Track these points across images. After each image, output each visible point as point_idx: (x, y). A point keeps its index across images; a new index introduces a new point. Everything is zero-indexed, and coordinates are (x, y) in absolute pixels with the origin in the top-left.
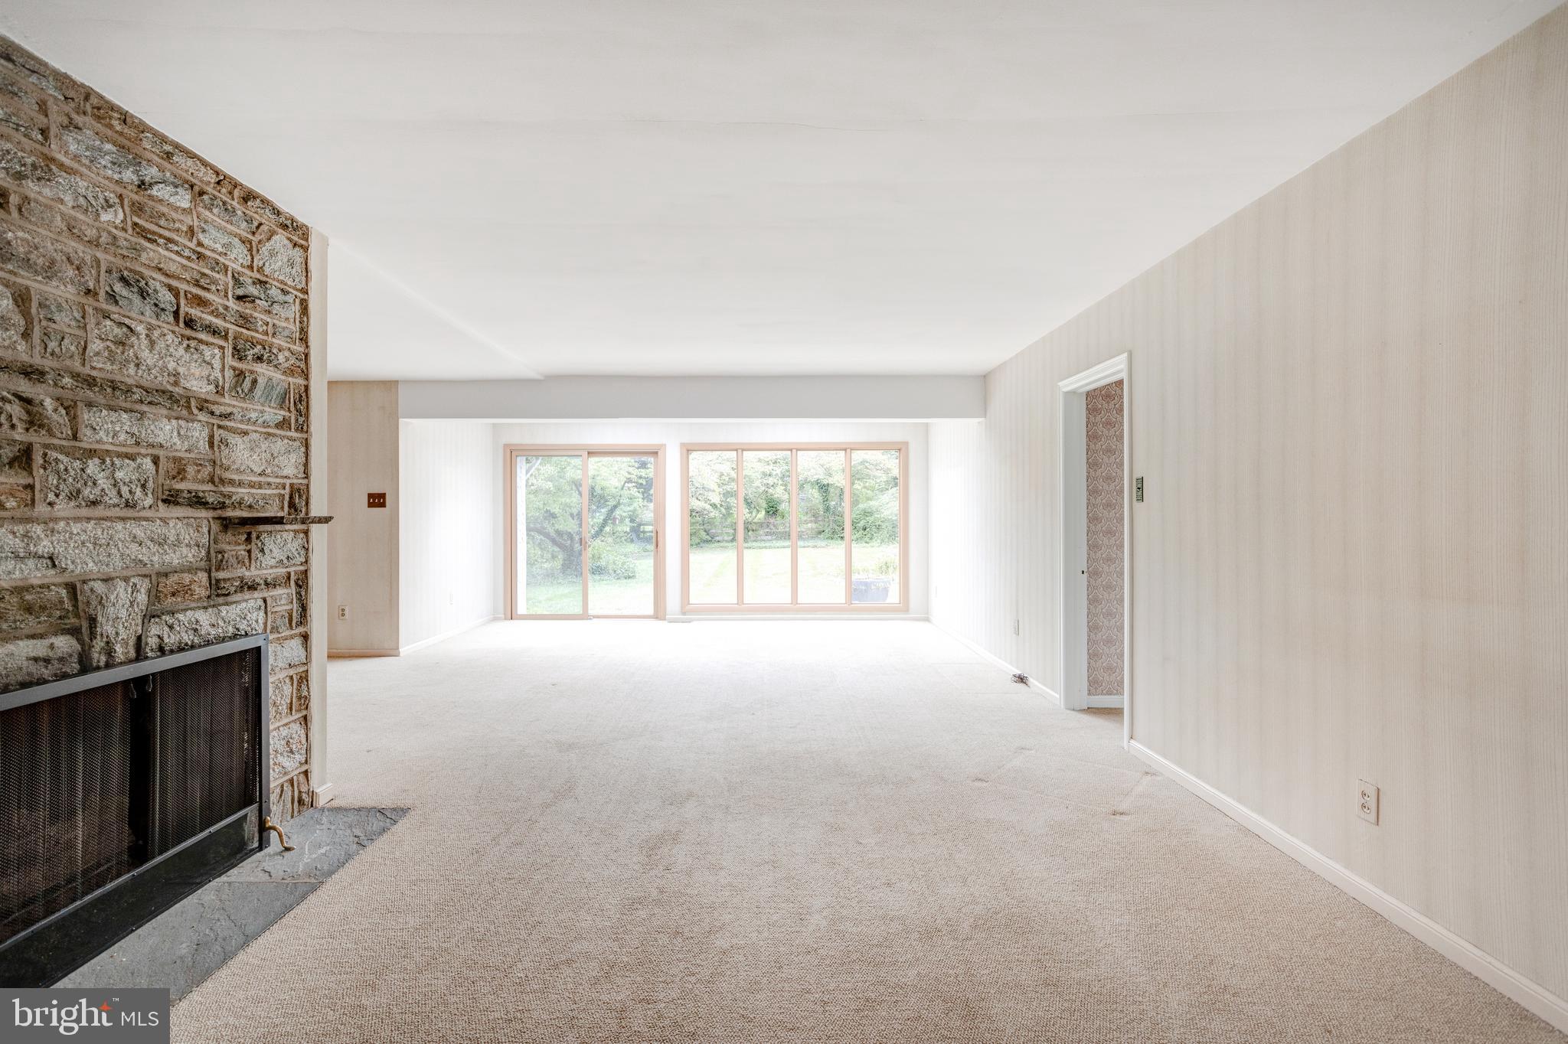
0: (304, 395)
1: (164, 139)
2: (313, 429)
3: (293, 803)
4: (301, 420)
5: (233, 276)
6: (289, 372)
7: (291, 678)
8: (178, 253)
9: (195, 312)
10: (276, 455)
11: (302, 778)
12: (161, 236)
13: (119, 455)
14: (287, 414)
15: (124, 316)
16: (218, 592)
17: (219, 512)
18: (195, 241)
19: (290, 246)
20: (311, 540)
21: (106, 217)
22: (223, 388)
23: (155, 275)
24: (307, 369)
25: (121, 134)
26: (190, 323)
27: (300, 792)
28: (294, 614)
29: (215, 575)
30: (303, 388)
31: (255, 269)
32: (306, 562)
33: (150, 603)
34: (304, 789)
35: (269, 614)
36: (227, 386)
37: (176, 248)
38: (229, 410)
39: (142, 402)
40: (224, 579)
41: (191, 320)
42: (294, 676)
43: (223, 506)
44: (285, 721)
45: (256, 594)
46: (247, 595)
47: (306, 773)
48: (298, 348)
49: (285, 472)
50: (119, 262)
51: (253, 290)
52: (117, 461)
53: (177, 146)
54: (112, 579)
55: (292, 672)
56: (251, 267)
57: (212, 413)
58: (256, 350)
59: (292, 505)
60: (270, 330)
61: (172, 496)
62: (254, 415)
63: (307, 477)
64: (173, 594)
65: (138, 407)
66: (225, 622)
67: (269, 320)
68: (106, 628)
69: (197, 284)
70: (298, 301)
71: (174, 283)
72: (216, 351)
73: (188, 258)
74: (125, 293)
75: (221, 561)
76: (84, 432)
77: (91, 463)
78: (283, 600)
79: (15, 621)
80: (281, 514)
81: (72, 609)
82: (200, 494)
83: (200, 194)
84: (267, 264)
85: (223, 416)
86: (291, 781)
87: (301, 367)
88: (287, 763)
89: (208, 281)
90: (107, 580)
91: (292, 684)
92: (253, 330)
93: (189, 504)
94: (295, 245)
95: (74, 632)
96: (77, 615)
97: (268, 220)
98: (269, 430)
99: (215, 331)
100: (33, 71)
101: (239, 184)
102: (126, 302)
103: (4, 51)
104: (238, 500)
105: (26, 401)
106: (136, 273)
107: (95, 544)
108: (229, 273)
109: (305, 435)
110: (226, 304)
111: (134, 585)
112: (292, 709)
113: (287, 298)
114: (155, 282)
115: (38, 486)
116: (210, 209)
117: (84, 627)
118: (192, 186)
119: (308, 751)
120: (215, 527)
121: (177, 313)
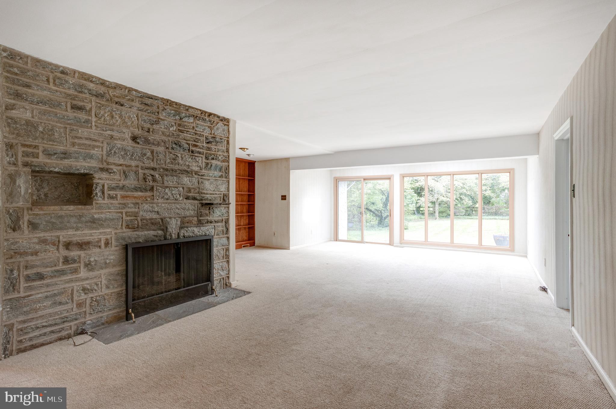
0: (228, 168)
1: (186, 106)
2: (230, 177)
3: (224, 284)
4: (226, 175)
5: (205, 137)
6: (223, 161)
7: (223, 249)
8: (190, 134)
9: (194, 149)
10: (218, 185)
11: (227, 278)
12: (185, 131)
13: (174, 187)
14: (222, 173)
15: (175, 153)
16: (200, 223)
17: (201, 201)
18: (194, 130)
19: (223, 125)
20: (229, 210)
21: (171, 129)
22: (202, 168)
23: (183, 141)
24: (229, 160)
25: (176, 108)
26: (192, 152)
27: (226, 282)
28: (224, 231)
29: (199, 218)
30: (227, 166)
31: (212, 134)
32: (228, 216)
33: (181, 225)
34: (227, 281)
35: (216, 230)
36: (203, 167)
37: (189, 133)
38: (204, 174)
39: (179, 173)
40: (202, 220)
41: (193, 151)
42: (224, 249)
43: (202, 200)
44: (221, 261)
45: (212, 224)
46: (209, 224)
47: (228, 277)
48: (226, 154)
49: (221, 190)
50: (174, 139)
51: (211, 140)
52: (173, 189)
53: (190, 107)
54: (172, 218)
55: (223, 247)
56: (211, 134)
57: (199, 175)
58: (212, 157)
59: (224, 199)
60: (217, 150)
61: (188, 197)
62: (211, 175)
63: (228, 191)
64: (187, 223)
65: (178, 175)
66: (202, 231)
67: (216, 147)
68: (170, 230)
69: (195, 141)
70: (226, 141)
71: (188, 142)
72: (200, 158)
73: (193, 135)
74: (175, 147)
75: (201, 215)
76: (165, 182)
77: (167, 189)
78: (220, 226)
79: (150, 226)
80: (220, 202)
81: (162, 224)
82: (195, 197)
83: (196, 117)
84: (216, 132)
85: (202, 175)
86: (223, 278)
87: (227, 160)
88: (222, 273)
89: (198, 140)
90: (170, 218)
91: (223, 251)
92: (211, 151)
93: (192, 199)
94: (225, 125)
95: (163, 230)
96: (163, 226)
97: (216, 120)
98: (216, 178)
99: (200, 153)
100: (156, 99)
101: (208, 112)
102: (176, 149)
103: (151, 97)
104: (206, 198)
105: (152, 176)
106: (178, 141)
107: (168, 209)
108: (204, 137)
109: (228, 179)
110: (203, 145)
111: (177, 219)
112: (223, 258)
113: (222, 140)
114: (183, 143)
115: (155, 195)
116: (199, 121)
117: (165, 229)
118: (194, 116)
119: (229, 271)
120: (199, 205)
121: (189, 150)
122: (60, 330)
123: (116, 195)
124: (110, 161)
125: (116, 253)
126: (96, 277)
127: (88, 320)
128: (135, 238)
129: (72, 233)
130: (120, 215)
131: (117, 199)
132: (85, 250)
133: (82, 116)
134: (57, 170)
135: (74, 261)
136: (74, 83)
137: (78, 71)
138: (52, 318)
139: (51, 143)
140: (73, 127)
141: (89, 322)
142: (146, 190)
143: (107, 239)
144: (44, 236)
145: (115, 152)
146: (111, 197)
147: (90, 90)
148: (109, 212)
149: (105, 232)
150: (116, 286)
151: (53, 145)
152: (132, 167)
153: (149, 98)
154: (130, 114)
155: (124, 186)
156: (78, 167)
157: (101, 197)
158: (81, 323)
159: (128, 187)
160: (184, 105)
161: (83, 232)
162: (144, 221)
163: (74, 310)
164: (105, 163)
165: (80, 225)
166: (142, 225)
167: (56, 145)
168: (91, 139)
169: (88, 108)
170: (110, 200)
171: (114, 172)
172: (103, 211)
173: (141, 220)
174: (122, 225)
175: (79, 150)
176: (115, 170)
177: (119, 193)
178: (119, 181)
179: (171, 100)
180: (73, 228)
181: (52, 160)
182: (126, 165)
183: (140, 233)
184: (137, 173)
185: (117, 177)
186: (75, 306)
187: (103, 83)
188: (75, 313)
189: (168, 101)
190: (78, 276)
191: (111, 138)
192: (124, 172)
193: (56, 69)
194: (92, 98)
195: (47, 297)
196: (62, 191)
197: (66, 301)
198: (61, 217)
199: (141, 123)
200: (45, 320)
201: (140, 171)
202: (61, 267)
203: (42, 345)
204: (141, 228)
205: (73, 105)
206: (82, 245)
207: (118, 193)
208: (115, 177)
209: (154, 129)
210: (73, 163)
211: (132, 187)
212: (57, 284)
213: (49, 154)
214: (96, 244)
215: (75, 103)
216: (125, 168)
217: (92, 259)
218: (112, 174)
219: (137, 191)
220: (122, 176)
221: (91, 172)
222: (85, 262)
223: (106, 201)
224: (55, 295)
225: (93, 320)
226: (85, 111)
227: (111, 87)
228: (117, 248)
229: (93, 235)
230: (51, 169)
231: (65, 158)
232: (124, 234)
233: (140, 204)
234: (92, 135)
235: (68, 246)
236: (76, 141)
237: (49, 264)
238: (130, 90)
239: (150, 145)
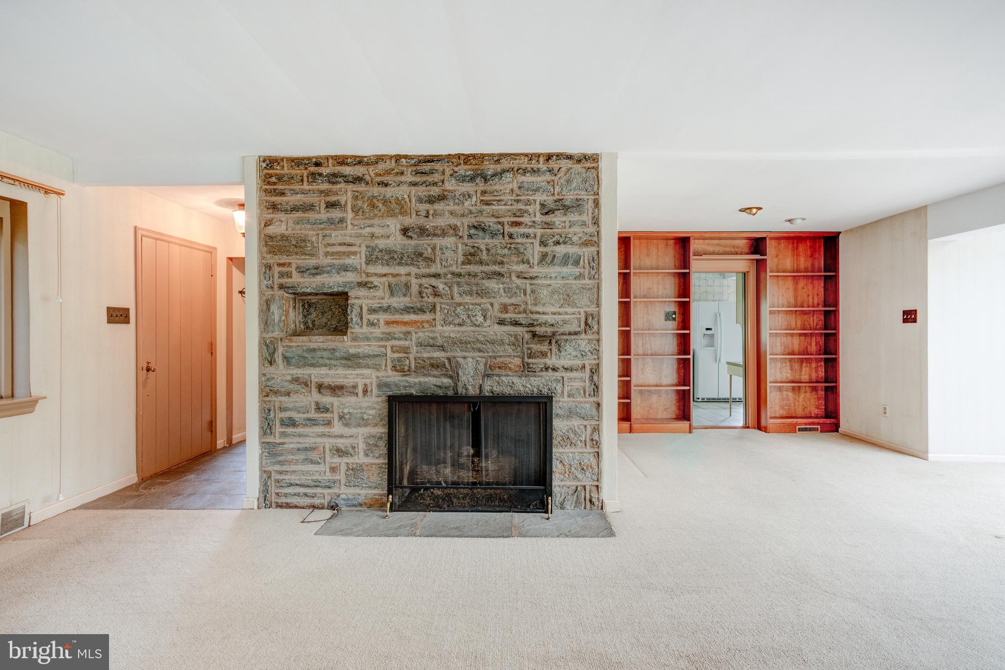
0: (596, 257)
1: (493, 155)
2: (603, 276)
3: (585, 500)
4: (593, 272)
5: (540, 204)
6: (586, 244)
7: (585, 426)
8: (505, 205)
9: (513, 230)
10: (570, 295)
11: (594, 489)
12: (495, 200)
13: (472, 304)
14: (582, 271)
15: (475, 243)
16: (526, 369)
17: (531, 328)
18: (515, 195)
19: (584, 171)
20: (601, 345)
21: (467, 204)
22: (533, 264)
23: (489, 220)
24: (598, 240)
25: (475, 164)
26: (511, 236)
27: (591, 496)
28: (587, 389)
29: (526, 360)
30: (596, 253)
31: (556, 195)
32: (598, 358)
33: (486, 370)
34: (595, 495)
35: (566, 386)
36: (536, 262)
37: (503, 203)
38: (536, 275)
39: (483, 279)
40: (533, 363)
41: (511, 235)
42: (588, 428)
43: (532, 325)
44: (581, 450)
45: (557, 374)
46: (550, 373)
47: (597, 487)
48: (591, 229)
49: (580, 305)
50: (473, 220)
51: (553, 206)
53: (502, 155)
54: (467, 357)
55: (585, 423)
56: (553, 195)
57: (526, 278)
58: (554, 239)
59: (586, 324)
60: (567, 224)
61: (502, 321)
62: (553, 275)
63: (598, 305)
64: (499, 368)
65: (480, 282)
66: (531, 386)
67: (565, 219)
68: (463, 378)
69: (515, 215)
70: (590, 201)
71: (501, 220)
72: (528, 246)
73: (510, 205)
74: (475, 232)
75: (531, 353)
76: (456, 295)
77: (458, 309)
78: (578, 381)
79: (428, 370)
80: (578, 329)
81: (449, 368)
82: (517, 320)
83: (517, 171)
84: (564, 189)
85: (532, 278)
86: (584, 487)
87: (593, 241)
88: (580, 476)
89: (523, 212)
90: (465, 358)
91: (586, 430)
92: (555, 229)
93: (511, 325)
94: (588, 168)
95: (451, 377)
96: (452, 371)
97: (565, 164)
98: (567, 282)
99: (527, 236)
100: (439, 161)
101: (542, 154)
102: (477, 236)
103: (430, 159)
104: (544, 322)
105: (434, 287)
106: (481, 222)
107: (460, 343)
108: (538, 203)
109: (597, 281)
110: (534, 219)
111: (478, 361)
112: (585, 444)
113: (579, 203)
114: (490, 222)
115: (437, 319)
116: (524, 175)
117: (455, 377)
118: (513, 169)
119: (599, 474)
120: (527, 336)
121: (503, 233)
122: (314, 495)
123: (378, 320)
124: (369, 271)
125: (378, 407)
126: (352, 437)
127: (344, 494)
128: (405, 387)
129: (325, 372)
130: (383, 349)
131: (379, 326)
132: (339, 397)
133: (336, 214)
134: (309, 290)
135: (327, 410)
136: (328, 174)
137: (330, 156)
138: (304, 477)
139: (303, 257)
140: (325, 232)
141: (343, 496)
142: (422, 311)
143: (366, 385)
144: (297, 374)
145: (377, 258)
146: (371, 324)
147: (346, 176)
148: (369, 346)
149: (362, 375)
150: (377, 455)
151: (306, 259)
152: (401, 275)
153: (429, 161)
154: (398, 196)
155: (390, 306)
156: (331, 285)
157: (358, 324)
158: (335, 494)
159: (394, 308)
160: (489, 155)
161: (337, 372)
162: (420, 361)
163: (327, 474)
164: (364, 275)
165: (334, 362)
166: (416, 367)
167: (308, 259)
168: (345, 244)
169: (343, 203)
170: (369, 328)
171: (375, 287)
172: (360, 344)
173: (415, 359)
174: (386, 366)
175: (333, 261)
176: (376, 283)
177: (383, 317)
178: (382, 299)
179: (463, 155)
180: (326, 365)
181: (304, 278)
182: (392, 274)
183: (413, 380)
184: (407, 286)
185: (380, 293)
186: (328, 470)
187: (359, 161)
188: (327, 478)
189: (459, 156)
190: (331, 430)
191: (372, 237)
192: (390, 286)
193: (309, 163)
194: (347, 186)
195: (299, 450)
196: (330, 317)
197: (317, 460)
198: (314, 350)
199: (415, 206)
200: (298, 478)
201: (414, 282)
202: (313, 415)
203: (296, 507)
204: (415, 371)
205: (327, 203)
206: (336, 390)
207: (380, 317)
208: (377, 294)
209: (435, 211)
210: (325, 280)
211: (402, 307)
212: (308, 436)
213: (302, 271)
214: (352, 389)
215: (329, 200)
216: (391, 279)
217: (346, 411)
218: (371, 290)
219: (409, 312)
220: (386, 291)
221: (346, 290)
222: (338, 413)
223: (365, 329)
224: (306, 449)
225: (348, 495)
226: (339, 207)
227: (371, 162)
228: (380, 399)
229: (348, 376)
230: (303, 290)
231: (317, 274)
232: (389, 380)
233: (414, 334)
234: (348, 238)
235: (320, 387)
236: (329, 249)
237: (301, 409)
238: (398, 158)
239: (430, 238)
